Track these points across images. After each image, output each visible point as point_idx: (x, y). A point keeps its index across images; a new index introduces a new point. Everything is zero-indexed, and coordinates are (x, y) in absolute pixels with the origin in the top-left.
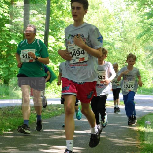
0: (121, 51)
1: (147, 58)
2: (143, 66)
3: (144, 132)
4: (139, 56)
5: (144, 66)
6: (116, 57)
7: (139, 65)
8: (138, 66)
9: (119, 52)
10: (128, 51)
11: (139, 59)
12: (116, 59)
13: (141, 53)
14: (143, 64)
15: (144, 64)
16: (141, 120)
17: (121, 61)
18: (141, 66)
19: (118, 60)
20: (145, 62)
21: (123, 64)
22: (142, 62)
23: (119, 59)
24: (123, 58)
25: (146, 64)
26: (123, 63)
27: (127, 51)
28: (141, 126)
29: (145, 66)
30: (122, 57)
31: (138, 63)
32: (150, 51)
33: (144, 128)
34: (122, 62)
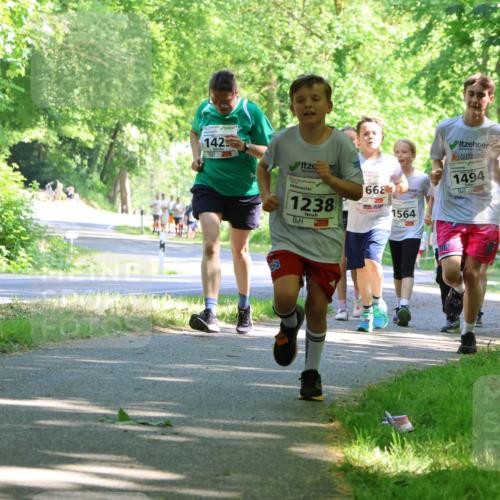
0: (257, 14)
1: (397, 55)
2: (376, 101)
3: (375, 475)
4: (358, 45)
5: (382, 100)
6: (228, 45)
7: (353, 95)
8: (349, 102)
9: (244, 20)
10: (296, 14)
11: (355, 59)
12: (229, 58)
13: (367, 28)
14: (375, 92)
15: (380, 89)
16: (358, 409)
17: (254, 68)
18: (364, 102)
19: (238, 62)
20: (387, 81)
21: (266, 88)
22: (373, 76)
23: (241, 56)
24: (266, 51)
25: (393, 90)
26: (265, 84)
27: (291, 15)
28: (360, 439)
29: (388, 102)
30: (260, 47)
31: (351, 83)
32: (417, 19)
33: (377, 449)
34: (258, 77)
